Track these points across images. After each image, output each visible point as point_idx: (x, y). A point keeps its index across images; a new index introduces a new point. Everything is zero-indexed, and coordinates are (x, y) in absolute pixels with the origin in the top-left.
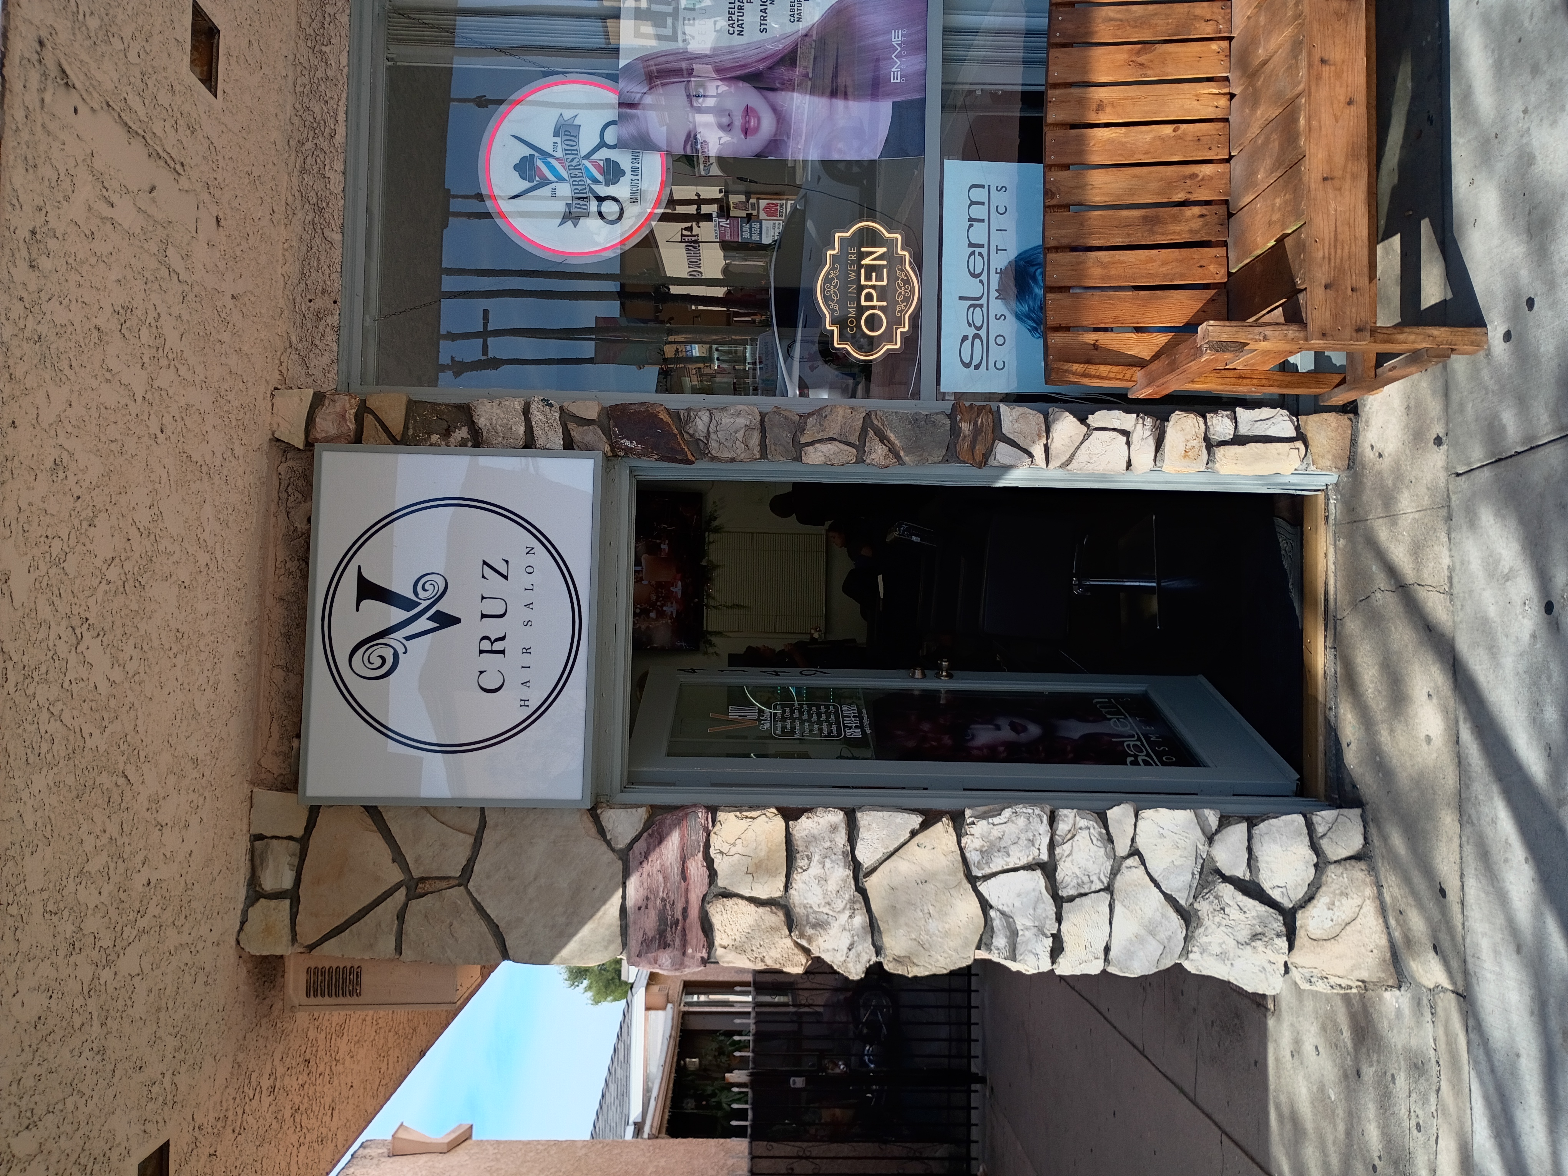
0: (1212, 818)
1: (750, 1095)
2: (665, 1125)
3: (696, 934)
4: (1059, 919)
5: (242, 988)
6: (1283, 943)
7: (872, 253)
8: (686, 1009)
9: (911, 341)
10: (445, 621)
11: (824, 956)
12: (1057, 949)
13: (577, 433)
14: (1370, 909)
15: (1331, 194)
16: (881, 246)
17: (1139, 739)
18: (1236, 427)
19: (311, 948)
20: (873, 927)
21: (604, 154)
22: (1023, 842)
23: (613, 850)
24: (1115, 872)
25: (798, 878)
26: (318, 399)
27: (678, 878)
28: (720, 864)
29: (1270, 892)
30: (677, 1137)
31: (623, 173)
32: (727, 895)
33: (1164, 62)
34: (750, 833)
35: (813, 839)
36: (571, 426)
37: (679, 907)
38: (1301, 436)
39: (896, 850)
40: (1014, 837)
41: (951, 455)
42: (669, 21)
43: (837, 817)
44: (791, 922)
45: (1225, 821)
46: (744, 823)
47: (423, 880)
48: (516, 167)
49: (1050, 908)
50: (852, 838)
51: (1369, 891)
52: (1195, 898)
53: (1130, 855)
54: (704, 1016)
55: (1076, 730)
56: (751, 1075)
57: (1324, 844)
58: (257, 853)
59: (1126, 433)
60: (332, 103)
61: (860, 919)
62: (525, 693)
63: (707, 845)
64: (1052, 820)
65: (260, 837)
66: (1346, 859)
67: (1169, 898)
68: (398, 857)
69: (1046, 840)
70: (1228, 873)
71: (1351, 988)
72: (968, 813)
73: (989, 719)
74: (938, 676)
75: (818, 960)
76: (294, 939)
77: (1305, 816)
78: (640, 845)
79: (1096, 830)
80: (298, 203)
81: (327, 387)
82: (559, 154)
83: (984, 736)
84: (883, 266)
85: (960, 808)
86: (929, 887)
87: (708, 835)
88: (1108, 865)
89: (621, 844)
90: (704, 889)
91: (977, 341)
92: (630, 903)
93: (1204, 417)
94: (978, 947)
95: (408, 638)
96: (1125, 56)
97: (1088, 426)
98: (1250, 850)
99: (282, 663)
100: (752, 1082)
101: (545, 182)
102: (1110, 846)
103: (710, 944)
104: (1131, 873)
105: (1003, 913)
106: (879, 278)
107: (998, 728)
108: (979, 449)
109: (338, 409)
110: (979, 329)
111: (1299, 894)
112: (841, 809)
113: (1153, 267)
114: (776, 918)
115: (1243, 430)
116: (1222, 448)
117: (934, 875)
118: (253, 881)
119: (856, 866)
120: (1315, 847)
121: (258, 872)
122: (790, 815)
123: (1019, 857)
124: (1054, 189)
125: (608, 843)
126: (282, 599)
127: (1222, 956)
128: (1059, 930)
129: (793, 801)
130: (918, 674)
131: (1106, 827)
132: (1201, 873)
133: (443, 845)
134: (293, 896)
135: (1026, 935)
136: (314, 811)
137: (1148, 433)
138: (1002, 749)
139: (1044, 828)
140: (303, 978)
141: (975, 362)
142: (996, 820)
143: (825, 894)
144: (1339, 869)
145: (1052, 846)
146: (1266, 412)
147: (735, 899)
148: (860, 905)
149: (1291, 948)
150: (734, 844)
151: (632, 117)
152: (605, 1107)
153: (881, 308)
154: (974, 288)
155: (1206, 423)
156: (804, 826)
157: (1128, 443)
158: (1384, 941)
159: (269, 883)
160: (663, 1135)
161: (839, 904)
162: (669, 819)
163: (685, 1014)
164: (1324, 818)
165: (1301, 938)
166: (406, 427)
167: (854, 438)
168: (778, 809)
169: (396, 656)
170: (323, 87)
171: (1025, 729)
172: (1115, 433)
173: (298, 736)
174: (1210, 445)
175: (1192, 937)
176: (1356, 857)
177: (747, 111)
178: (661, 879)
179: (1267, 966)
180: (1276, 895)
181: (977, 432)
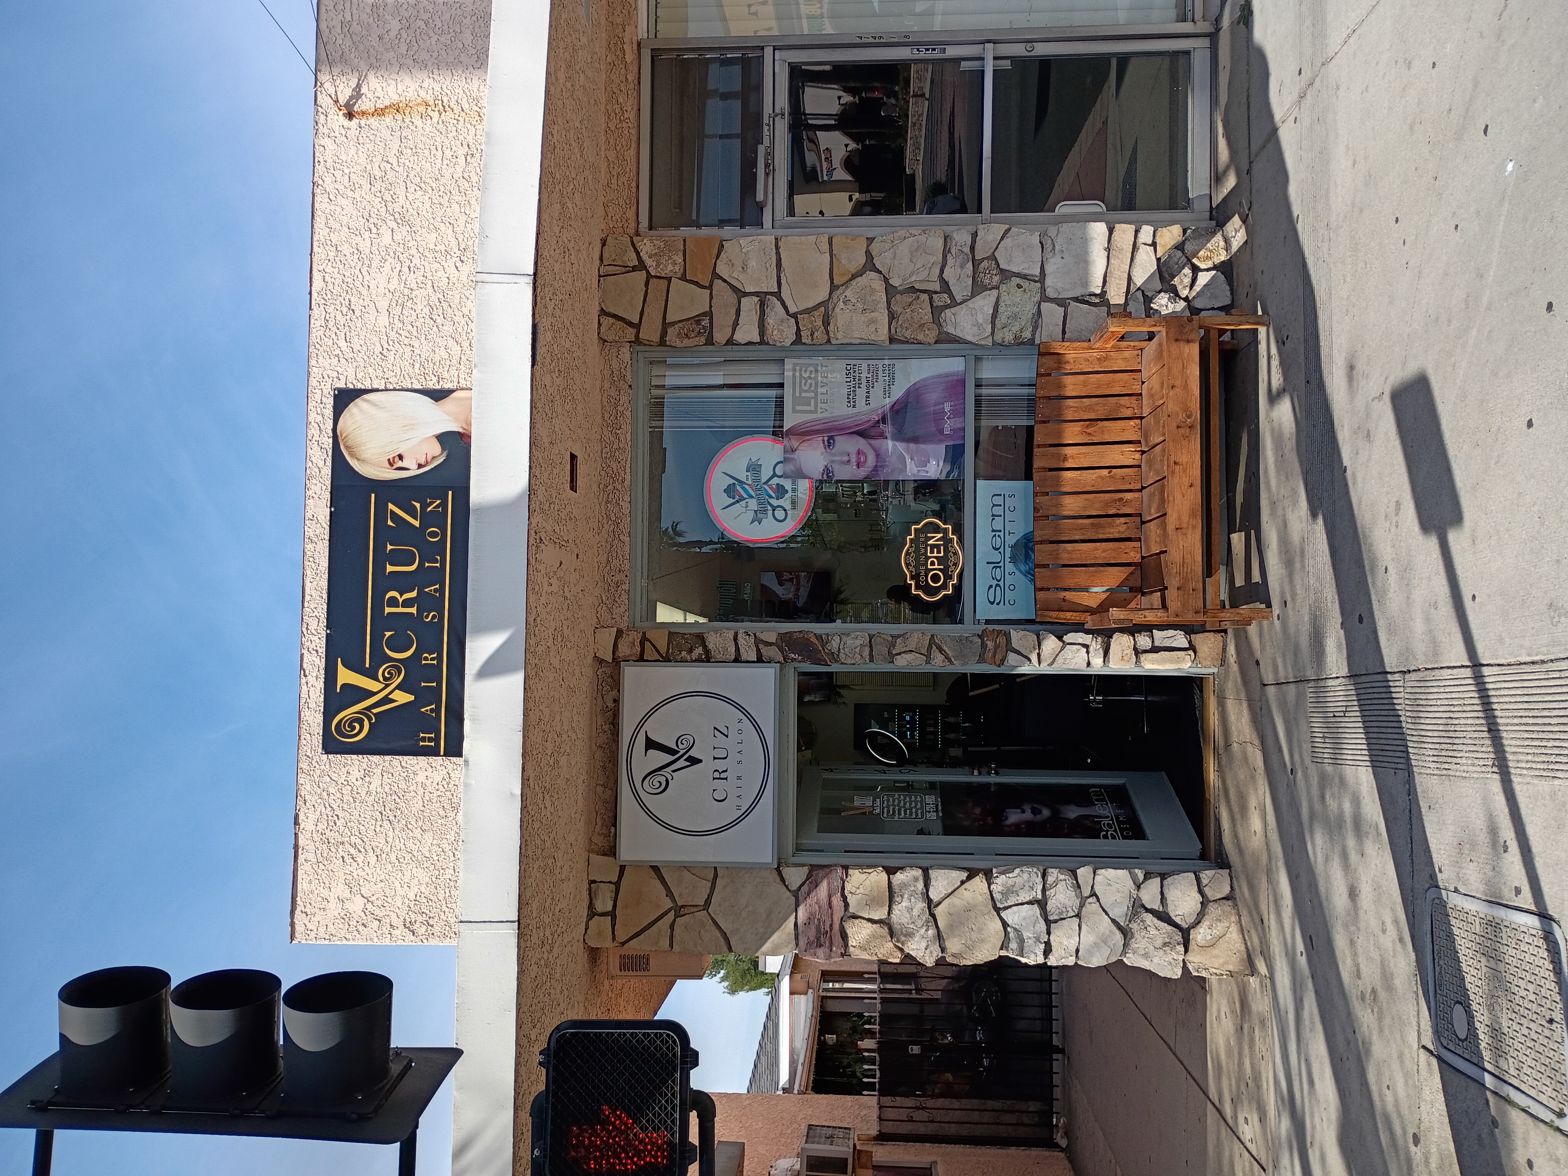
0: (1140, 874)
1: (878, 1058)
2: (811, 1084)
3: (838, 939)
4: (1049, 933)
5: (586, 965)
6: (1181, 949)
7: (934, 537)
8: (825, 994)
9: (958, 588)
10: (694, 761)
11: (911, 953)
12: (1047, 951)
13: (764, 650)
14: (1234, 929)
15: (1181, 537)
16: (939, 533)
17: (1112, 820)
18: (1153, 642)
19: (623, 944)
20: (939, 936)
21: (775, 481)
22: (1027, 888)
23: (789, 890)
24: (1082, 906)
25: (896, 909)
26: (619, 633)
27: (827, 907)
28: (851, 899)
29: (1174, 918)
30: (821, 1094)
31: (787, 492)
32: (855, 917)
33: (1102, 432)
34: (868, 882)
35: (904, 885)
36: (761, 646)
37: (828, 924)
38: (1192, 647)
39: (953, 892)
40: (1021, 885)
41: (981, 660)
42: (813, 401)
43: (918, 873)
44: (892, 934)
45: (1148, 876)
46: (864, 876)
47: (683, 906)
48: (725, 491)
49: (1042, 926)
50: (927, 885)
51: (1234, 918)
52: (1130, 921)
53: (1091, 896)
54: (841, 1001)
55: (1072, 812)
56: (879, 1042)
57: (1206, 890)
58: (593, 890)
59: (1086, 646)
60: (623, 463)
61: (932, 932)
62: (738, 802)
63: (843, 888)
64: (1044, 875)
65: (594, 882)
66: (1220, 899)
67: (1114, 921)
68: (670, 894)
69: (1040, 887)
70: (1149, 907)
71: (1222, 975)
72: (994, 870)
73: (1018, 805)
74: (989, 773)
75: (908, 956)
76: (614, 939)
77: (1195, 873)
78: (805, 888)
79: (1070, 881)
80: (605, 521)
81: (623, 626)
82: (750, 482)
83: (1014, 817)
84: (940, 545)
85: (990, 867)
86: (972, 914)
87: (844, 882)
88: (1077, 902)
89: (794, 887)
90: (842, 914)
91: (998, 588)
92: (800, 921)
93: (1134, 636)
94: (1001, 949)
95: (673, 771)
96: (1079, 429)
97: (1063, 642)
98: (1162, 893)
99: (602, 783)
100: (878, 1048)
101: (742, 499)
102: (1078, 891)
103: (846, 945)
104: (1092, 906)
105: (1015, 929)
106: (939, 552)
107: (1023, 812)
108: (999, 657)
109: (631, 639)
110: (999, 581)
111: (1192, 919)
112: (920, 868)
113: (1098, 553)
114: (885, 931)
115: (1157, 644)
116: (1144, 655)
117: (975, 906)
118: (591, 906)
119: (929, 901)
120: (1201, 891)
121: (594, 901)
122: (891, 871)
123: (1025, 896)
124: (1039, 507)
125: (787, 887)
126: (600, 746)
127: (1146, 956)
128: (1049, 939)
129: (892, 863)
130: (976, 772)
131: (1076, 879)
132: (1133, 907)
133: (694, 887)
134: (612, 914)
135: (1028, 943)
136: (622, 868)
137: (1099, 646)
138: (1023, 826)
139: (1039, 880)
140: (618, 960)
141: (997, 601)
142: (1011, 875)
143: (911, 918)
144: (1216, 905)
145: (1044, 890)
146: (1171, 632)
147: (860, 920)
148: (932, 923)
149: (1186, 951)
150: (858, 888)
151: (792, 459)
152: (757, 1076)
153: (940, 570)
154: (996, 556)
155: (1134, 640)
156: (899, 878)
157: (1088, 652)
158: (1243, 948)
159: (600, 907)
160: (809, 1091)
161: (920, 923)
162: (821, 873)
163: (824, 998)
164: (1206, 876)
165: (1192, 946)
166: (668, 649)
167: (924, 651)
168: (883, 867)
169: (667, 781)
170: (617, 453)
171: (1040, 812)
172: (1080, 647)
173: (615, 825)
174: (1137, 652)
175: (1128, 944)
176: (1226, 898)
177: (859, 452)
178: (817, 908)
179: (1172, 961)
180: (1178, 920)
181: (997, 647)
